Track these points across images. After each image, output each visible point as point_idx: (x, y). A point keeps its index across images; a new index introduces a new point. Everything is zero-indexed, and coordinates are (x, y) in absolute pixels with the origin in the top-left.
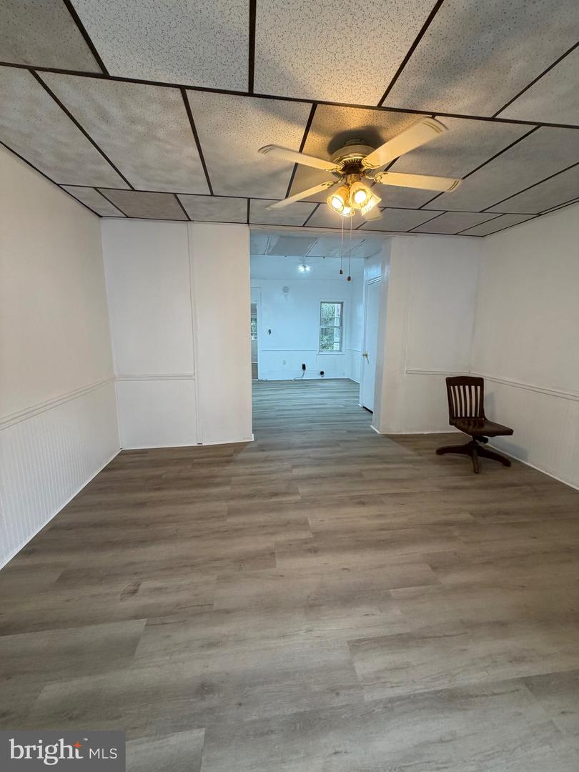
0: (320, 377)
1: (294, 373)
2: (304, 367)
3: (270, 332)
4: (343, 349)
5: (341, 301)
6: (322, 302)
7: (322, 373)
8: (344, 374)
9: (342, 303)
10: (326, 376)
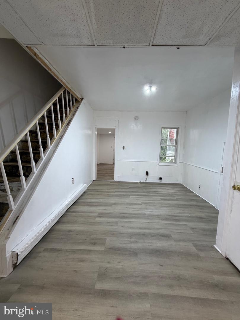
0: (159, 181)
1: (140, 177)
2: (147, 173)
3: (124, 148)
4: (178, 161)
5: (177, 127)
6: (162, 128)
7: (161, 179)
8: (177, 181)
9: (178, 129)
10: (163, 181)
